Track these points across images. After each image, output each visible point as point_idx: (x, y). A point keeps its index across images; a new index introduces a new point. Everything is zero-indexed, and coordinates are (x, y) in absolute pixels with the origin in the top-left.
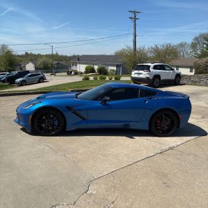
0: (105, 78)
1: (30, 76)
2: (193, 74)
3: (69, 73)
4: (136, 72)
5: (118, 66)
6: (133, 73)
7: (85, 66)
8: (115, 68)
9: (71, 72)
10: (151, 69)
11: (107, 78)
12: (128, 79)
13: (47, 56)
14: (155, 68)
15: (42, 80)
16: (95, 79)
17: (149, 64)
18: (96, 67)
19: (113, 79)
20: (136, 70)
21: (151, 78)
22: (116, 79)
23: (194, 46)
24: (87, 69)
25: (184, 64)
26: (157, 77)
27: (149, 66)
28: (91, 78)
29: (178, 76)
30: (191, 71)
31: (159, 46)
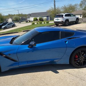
0: (42, 23)
1: (8, 25)
2: (81, 17)
3: (27, 22)
4: (56, 18)
5: (47, 17)
6: (55, 19)
7: (33, 18)
8: (46, 18)
9: (27, 21)
10: (64, 17)
11: (43, 23)
12: (53, 22)
13: (17, 15)
14: (66, 16)
15: (14, 26)
16: (38, 23)
17: (63, 14)
18: (38, 18)
19: (46, 23)
20: (56, 17)
21: (64, 21)
22: (47, 23)
23: (81, 5)
24: (34, 19)
25: (77, 13)
26: (67, 20)
27: (63, 15)
28: (36, 23)
29: (78, 19)
30: (81, 16)
31: (66, 6)
